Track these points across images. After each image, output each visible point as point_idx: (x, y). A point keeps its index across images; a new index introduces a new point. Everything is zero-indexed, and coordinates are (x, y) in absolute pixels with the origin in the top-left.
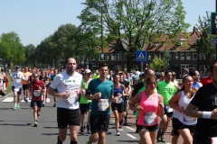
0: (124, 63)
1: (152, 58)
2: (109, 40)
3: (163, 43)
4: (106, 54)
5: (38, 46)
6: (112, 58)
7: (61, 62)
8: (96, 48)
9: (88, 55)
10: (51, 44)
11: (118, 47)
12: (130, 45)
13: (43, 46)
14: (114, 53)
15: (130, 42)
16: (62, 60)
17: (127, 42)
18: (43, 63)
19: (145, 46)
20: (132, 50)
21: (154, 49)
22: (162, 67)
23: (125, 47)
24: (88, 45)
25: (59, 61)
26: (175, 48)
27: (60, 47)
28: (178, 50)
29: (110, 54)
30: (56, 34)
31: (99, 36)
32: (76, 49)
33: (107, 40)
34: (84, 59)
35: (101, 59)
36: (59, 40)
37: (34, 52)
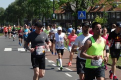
1: (95, 17)
3: (103, 5)
4: (58, 15)
5: (7, 9)
6: (64, 17)
7: (24, 21)
8: (50, 10)
9: (45, 15)
10: (16, 7)
11: (68, 9)
12: (77, 7)
13: (11, 8)
14: (65, 14)
15: (77, 5)
16: (25, 19)
17: (75, 5)
18: (10, 22)
19: (89, 8)
20: (78, 10)
21: (95, 10)
23: (73, 9)
24: (45, 7)
25: (22, 21)
26: (112, 9)
27: (23, 9)
28: (114, 10)
29: (62, 14)
32: (35, 11)
33: (59, 3)
34: (41, 18)
35: (53, 18)
36: (23, 3)
37: (3, 13)
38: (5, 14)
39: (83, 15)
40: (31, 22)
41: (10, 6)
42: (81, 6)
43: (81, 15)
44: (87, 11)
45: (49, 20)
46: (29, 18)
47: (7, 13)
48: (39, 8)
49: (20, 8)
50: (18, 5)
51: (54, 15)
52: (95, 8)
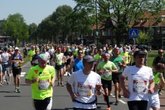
0: (113, 37)
2: (101, 18)
5: (40, 25)
7: (59, 38)
9: (82, 32)
10: (50, 22)
12: (119, 22)
13: (44, 24)
14: (104, 29)
16: (60, 36)
17: (116, 20)
19: (132, 23)
22: (146, 40)
24: (83, 23)
25: (57, 37)
26: (157, 24)
27: (58, 25)
28: (160, 25)
30: (54, 14)
32: (72, 26)
35: (96, 36)
36: (57, 19)
37: (36, 30)
38: (38, 30)
39: (135, 34)
42: (124, 21)
43: (132, 34)
45: (88, 37)
46: (64, 34)
47: (40, 29)
49: (54, 23)
50: (52, 20)
51: (97, 33)
52: (138, 23)
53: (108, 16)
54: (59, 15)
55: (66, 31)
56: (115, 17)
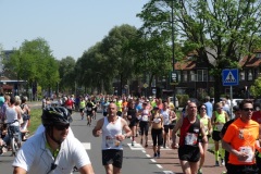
0: (211, 84)
1: (255, 77)
2: (186, 50)
4: (182, 72)
5: (80, 60)
6: (193, 78)
7: (114, 85)
8: (166, 63)
9: (155, 73)
10: (99, 56)
11: (201, 61)
12: (219, 58)
13: (87, 59)
14: (194, 70)
15: (219, 53)
16: (115, 81)
17: (214, 53)
18: (87, 85)
19: (243, 59)
20: (222, 65)
21: (256, 64)
23: (211, 60)
24: (155, 58)
25: (111, 83)
27: (112, 60)
29: (188, 72)
30: (105, 41)
31: (170, 43)
32: (135, 64)
33: (183, 50)
34: (148, 80)
35: (172, 81)
36: (111, 49)
37: (73, 69)
38: (76, 69)
39: (233, 78)
40: (127, 86)
41: (85, 55)
42: (228, 55)
43: (228, 78)
44: (240, 65)
46: (123, 77)
47: (79, 67)
48: (145, 59)
49: (106, 58)
50: (101, 52)
51: (174, 76)
52: (255, 59)
53: (199, 46)
54: (114, 43)
55: (126, 71)
56: (212, 47)
